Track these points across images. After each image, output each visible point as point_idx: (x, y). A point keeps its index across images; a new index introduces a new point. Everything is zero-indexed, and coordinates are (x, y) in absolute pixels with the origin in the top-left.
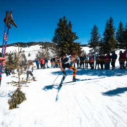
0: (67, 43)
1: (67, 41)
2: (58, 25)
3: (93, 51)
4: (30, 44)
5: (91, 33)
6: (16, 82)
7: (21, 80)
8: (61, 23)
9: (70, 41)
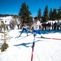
0: (26, 16)
1: (26, 15)
4: (6, 16)
6: (3, 39)
8: (23, 6)
9: (27, 16)
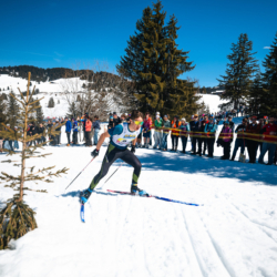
0: (158, 78)
1: (159, 73)
2: (139, 26)
3: (232, 108)
5: (230, 57)
6: (11, 178)
7: (27, 171)
8: (146, 21)
9: (167, 74)
